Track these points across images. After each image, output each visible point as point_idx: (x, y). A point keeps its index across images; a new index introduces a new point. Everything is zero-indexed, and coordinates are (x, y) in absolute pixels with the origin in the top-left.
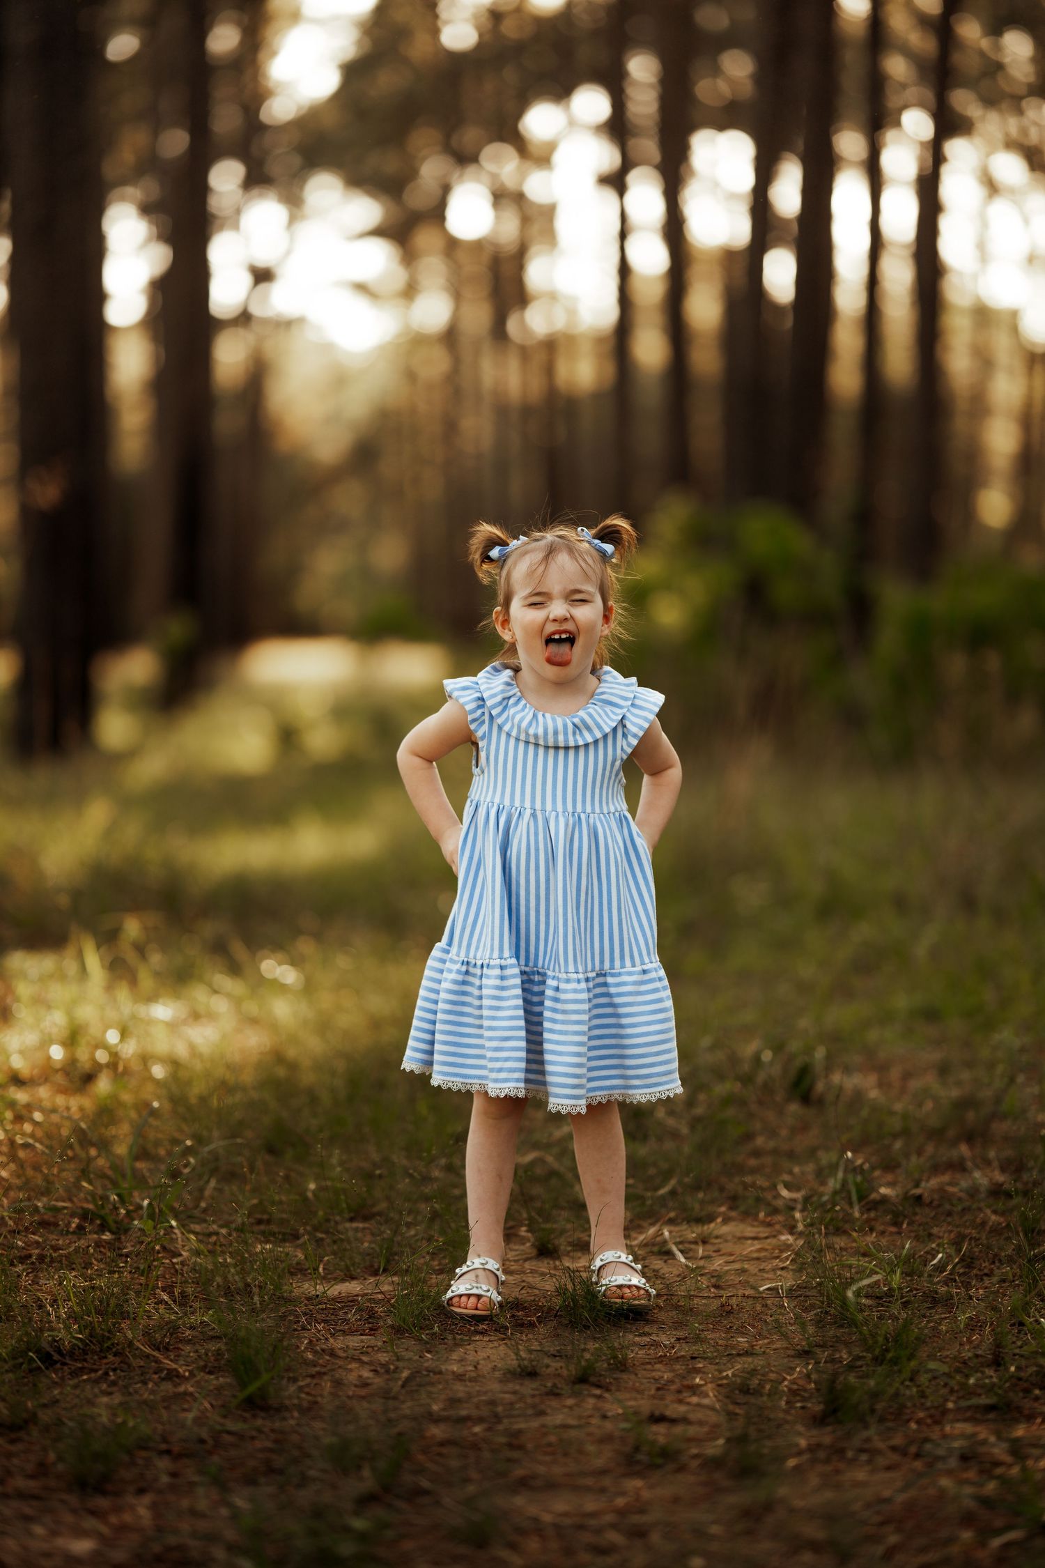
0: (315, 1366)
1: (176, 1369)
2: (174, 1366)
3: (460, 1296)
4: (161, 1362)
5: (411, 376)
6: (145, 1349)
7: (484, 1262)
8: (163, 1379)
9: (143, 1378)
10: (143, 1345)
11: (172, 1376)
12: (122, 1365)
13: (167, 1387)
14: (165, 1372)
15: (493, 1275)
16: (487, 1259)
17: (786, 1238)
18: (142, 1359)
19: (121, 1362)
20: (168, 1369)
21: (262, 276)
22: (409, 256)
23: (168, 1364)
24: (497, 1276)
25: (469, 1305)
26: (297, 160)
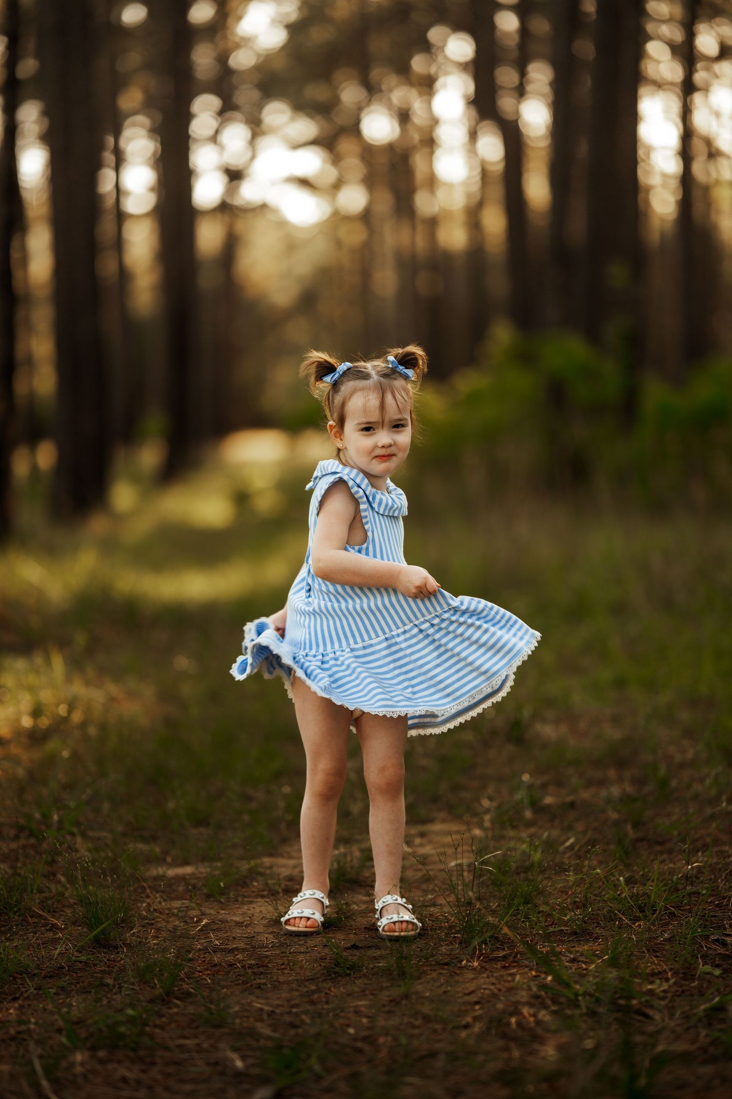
0: (146, 919)
1: (56, 924)
2: (56, 921)
3: (295, 918)
4: (49, 920)
5: (339, 244)
6: (38, 912)
7: (312, 893)
8: (48, 930)
9: (34, 930)
10: (38, 909)
11: (54, 928)
12: (23, 922)
13: (50, 935)
14: (50, 926)
15: (320, 903)
16: (315, 891)
17: (477, 832)
18: (36, 918)
19: (23, 920)
20: (52, 924)
21: (234, 176)
22: (336, 159)
23: (53, 921)
24: (322, 903)
25: (300, 926)
26: (256, 94)
